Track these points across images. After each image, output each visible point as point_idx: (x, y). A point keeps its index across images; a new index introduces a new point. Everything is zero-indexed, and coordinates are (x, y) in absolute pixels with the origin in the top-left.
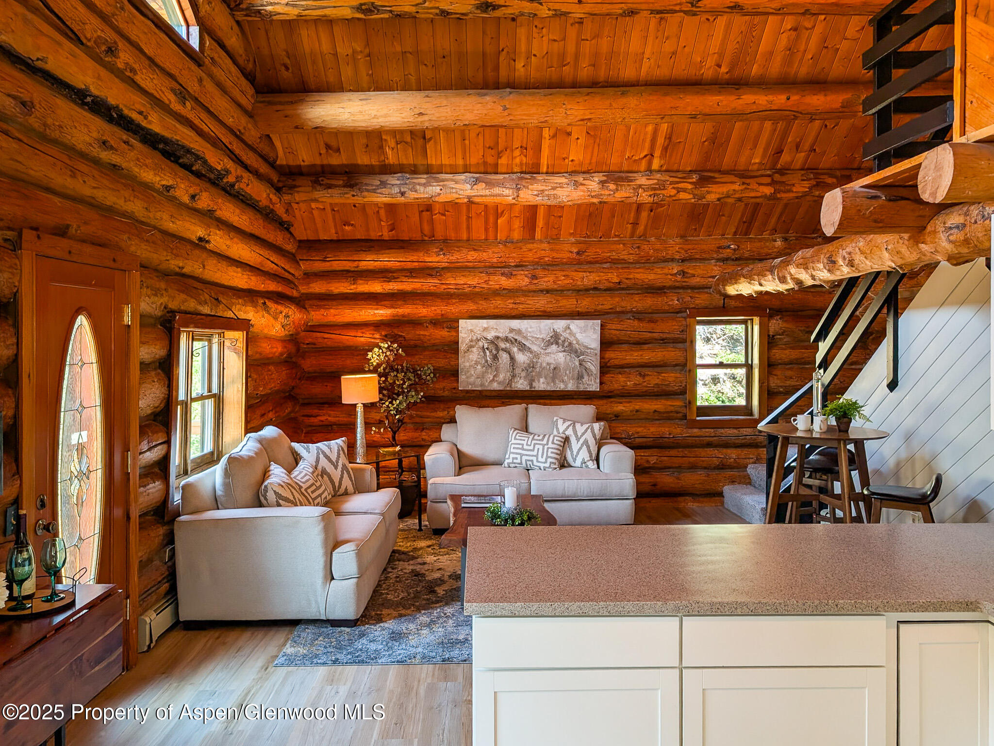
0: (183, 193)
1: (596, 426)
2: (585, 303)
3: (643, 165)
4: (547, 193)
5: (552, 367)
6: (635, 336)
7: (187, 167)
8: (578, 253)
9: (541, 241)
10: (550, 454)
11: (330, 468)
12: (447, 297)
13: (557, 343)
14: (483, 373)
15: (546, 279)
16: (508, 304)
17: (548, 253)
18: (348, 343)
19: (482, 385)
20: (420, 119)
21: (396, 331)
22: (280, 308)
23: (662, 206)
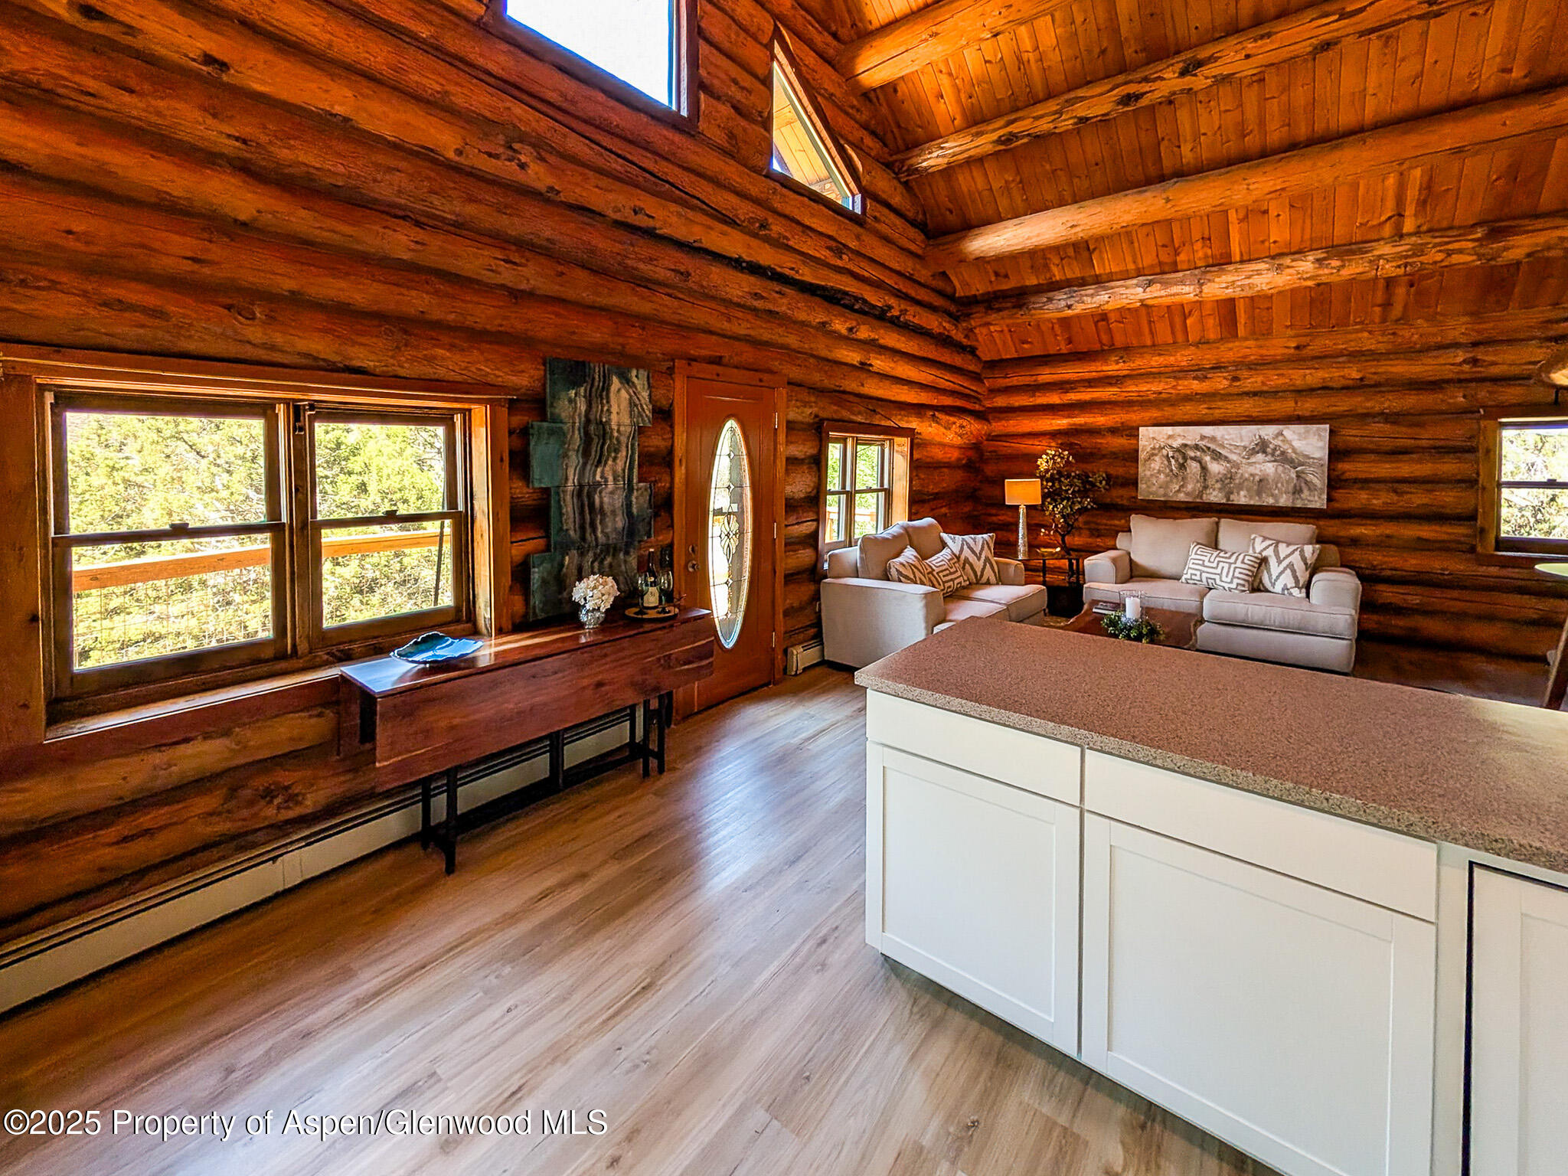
0: (840, 326)
1: (1309, 549)
2: (1307, 405)
3: (1387, 230)
4: (1239, 283)
5: (1257, 478)
6: (1389, 444)
7: (851, 308)
8: (1297, 348)
9: (1246, 339)
10: (1237, 574)
11: (972, 558)
12: (1128, 404)
13: (1264, 452)
14: (1167, 483)
15: (1252, 380)
16: (1202, 410)
17: (1254, 350)
18: (1026, 451)
19: (1165, 495)
20: (1074, 230)
21: (1072, 440)
22: (952, 419)
23: (1430, 276)
